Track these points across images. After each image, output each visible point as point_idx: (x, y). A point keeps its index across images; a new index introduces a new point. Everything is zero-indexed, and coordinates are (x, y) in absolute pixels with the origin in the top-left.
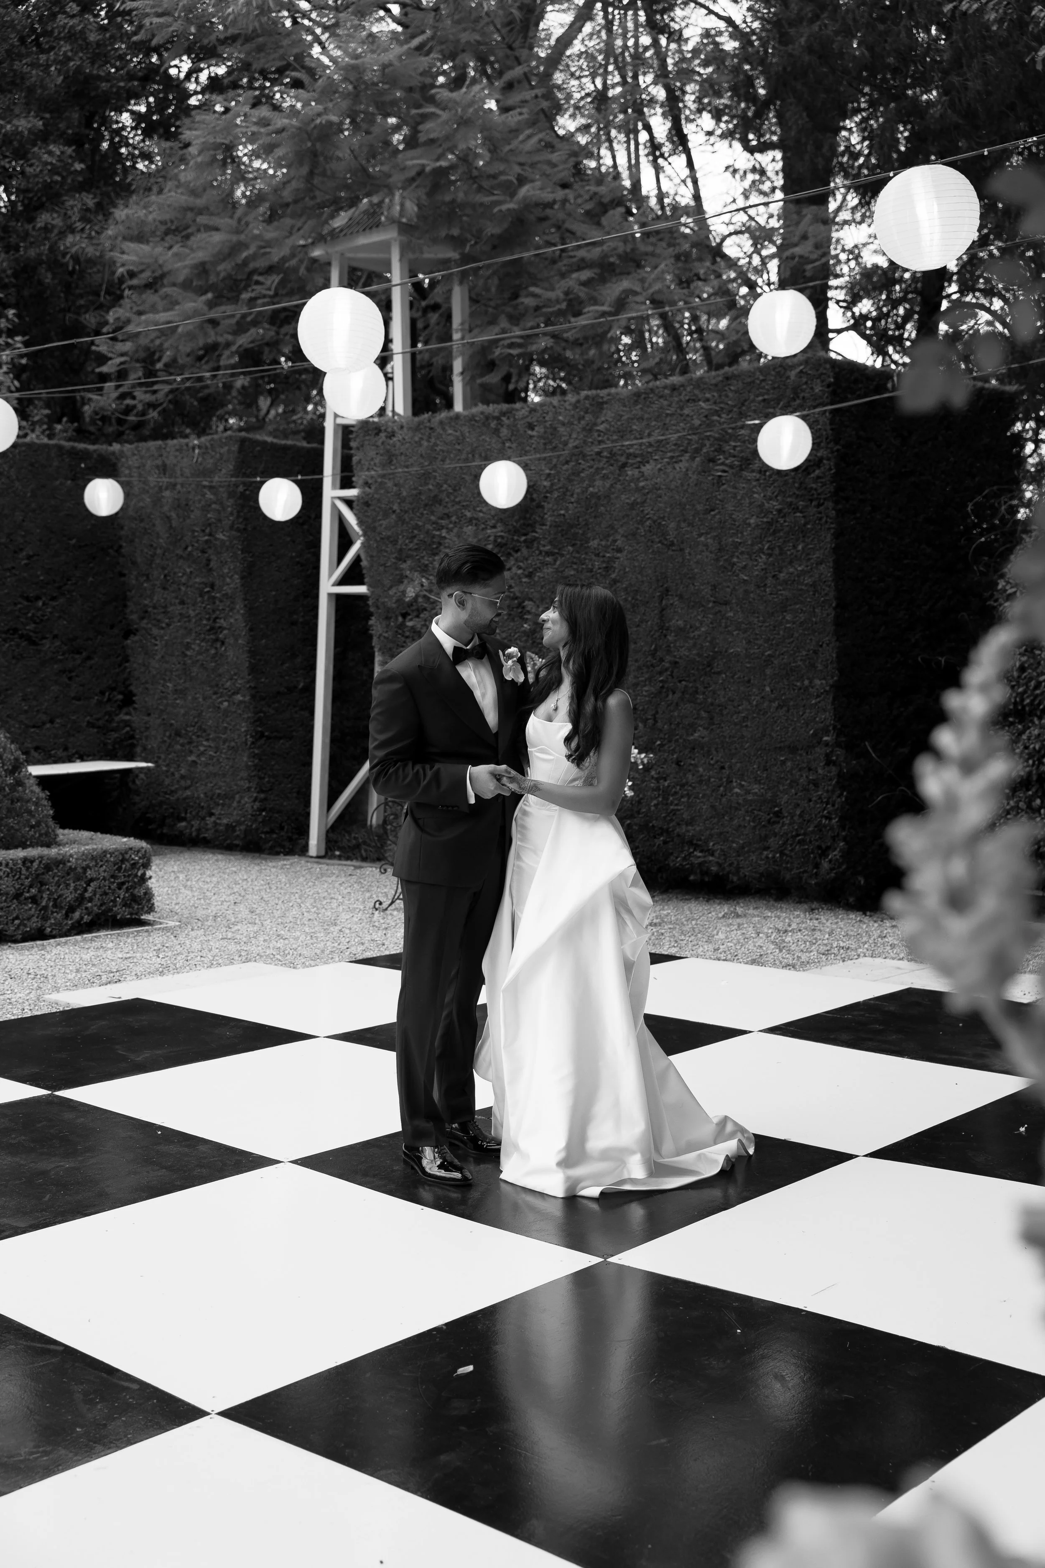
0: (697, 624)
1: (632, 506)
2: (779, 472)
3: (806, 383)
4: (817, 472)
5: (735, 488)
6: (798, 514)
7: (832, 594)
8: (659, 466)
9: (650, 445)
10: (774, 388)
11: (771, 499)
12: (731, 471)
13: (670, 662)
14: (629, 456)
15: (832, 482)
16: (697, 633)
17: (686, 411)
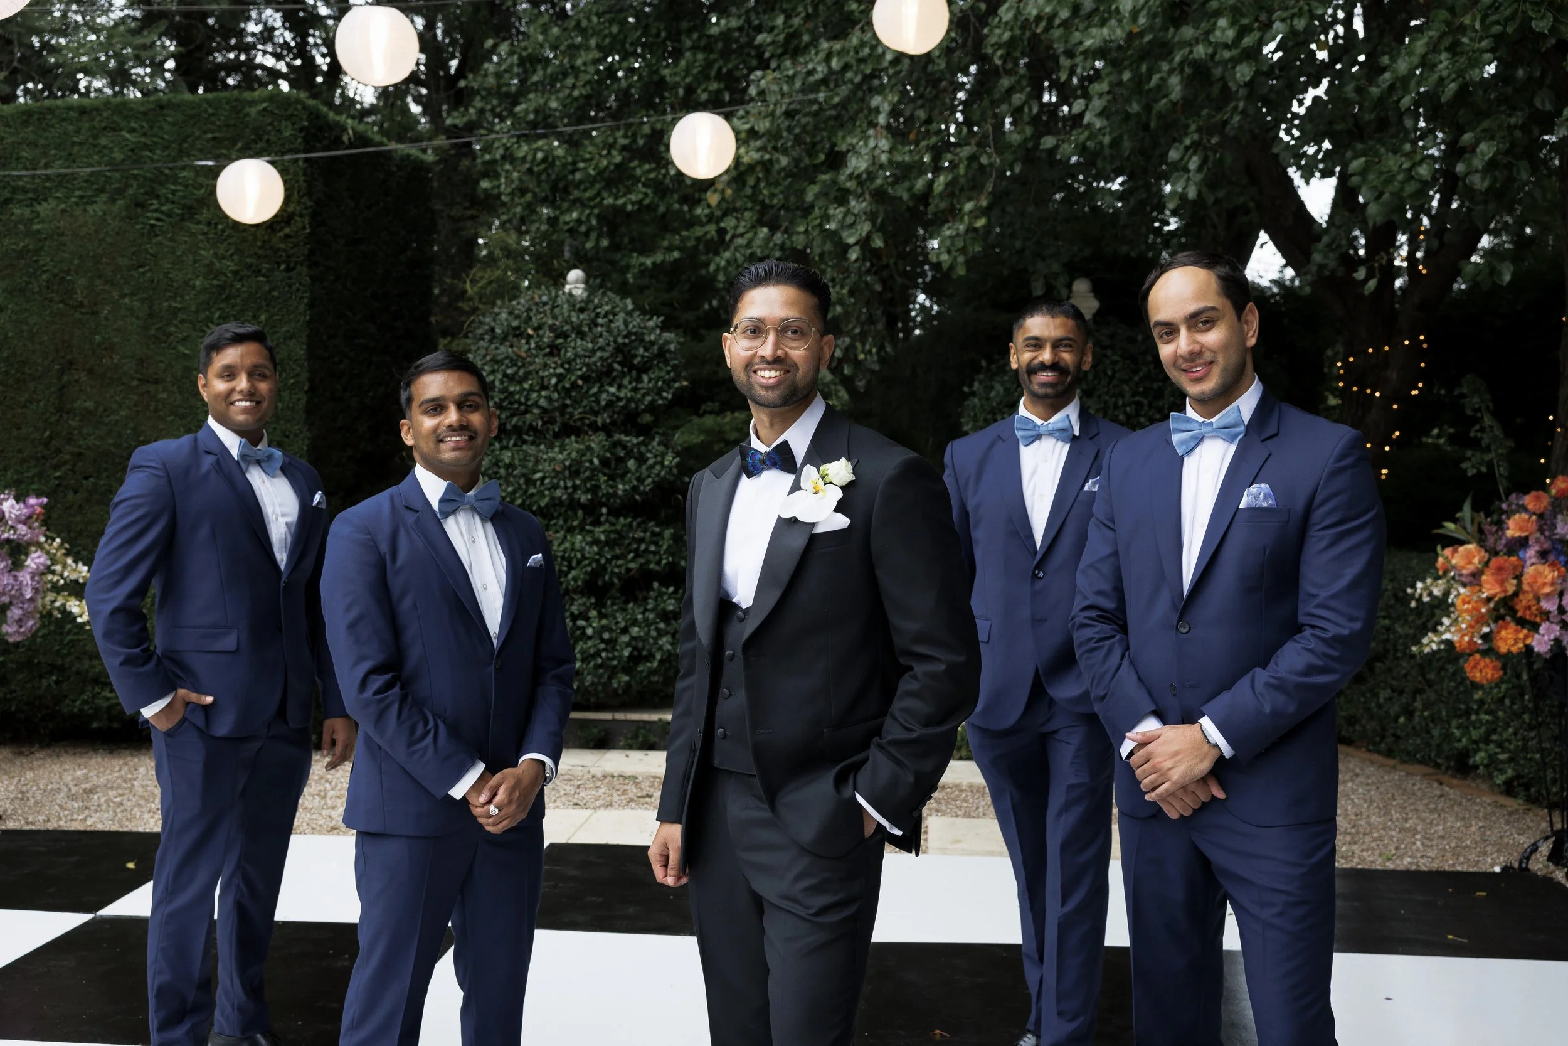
0: (114, 406)
1: (21, 254)
2: (236, 225)
3: (271, 124)
4: (287, 230)
5: (172, 240)
6: (261, 279)
7: (304, 376)
8: (63, 206)
9: (48, 178)
10: (228, 126)
11: (223, 257)
12: (168, 220)
13: (72, 453)
14: (15, 190)
15: (306, 244)
16: (113, 417)
17: (103, 141)
